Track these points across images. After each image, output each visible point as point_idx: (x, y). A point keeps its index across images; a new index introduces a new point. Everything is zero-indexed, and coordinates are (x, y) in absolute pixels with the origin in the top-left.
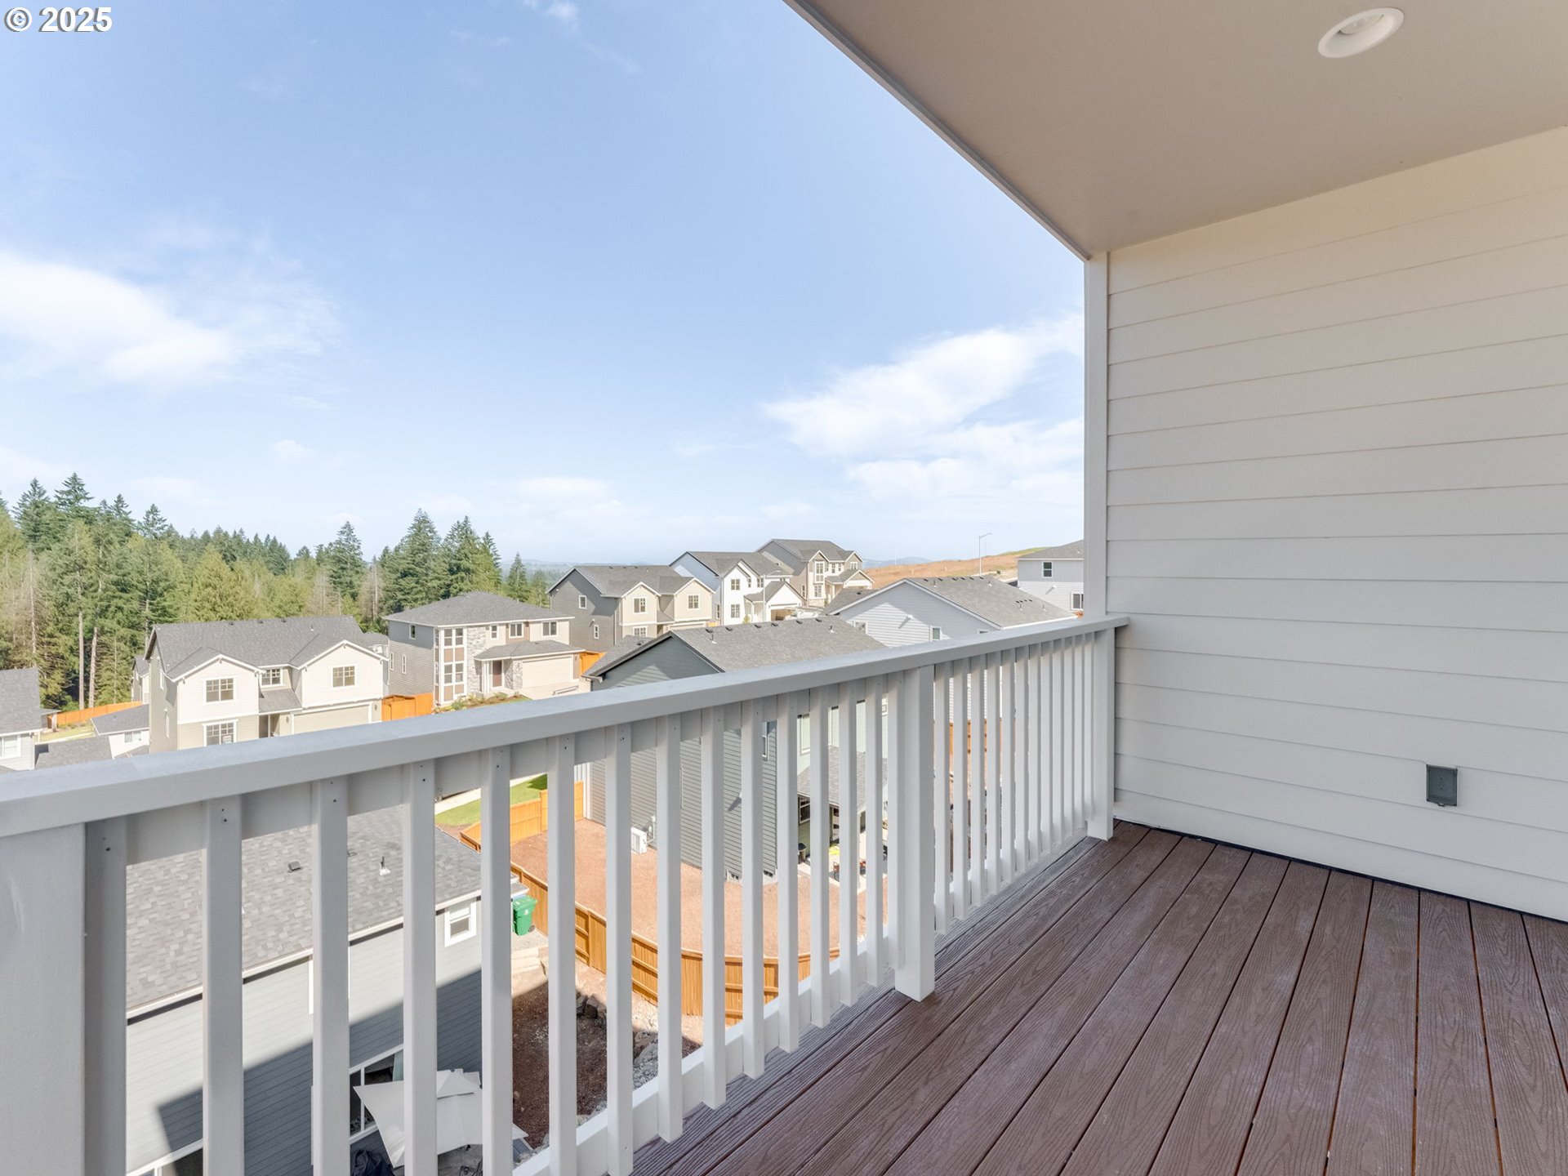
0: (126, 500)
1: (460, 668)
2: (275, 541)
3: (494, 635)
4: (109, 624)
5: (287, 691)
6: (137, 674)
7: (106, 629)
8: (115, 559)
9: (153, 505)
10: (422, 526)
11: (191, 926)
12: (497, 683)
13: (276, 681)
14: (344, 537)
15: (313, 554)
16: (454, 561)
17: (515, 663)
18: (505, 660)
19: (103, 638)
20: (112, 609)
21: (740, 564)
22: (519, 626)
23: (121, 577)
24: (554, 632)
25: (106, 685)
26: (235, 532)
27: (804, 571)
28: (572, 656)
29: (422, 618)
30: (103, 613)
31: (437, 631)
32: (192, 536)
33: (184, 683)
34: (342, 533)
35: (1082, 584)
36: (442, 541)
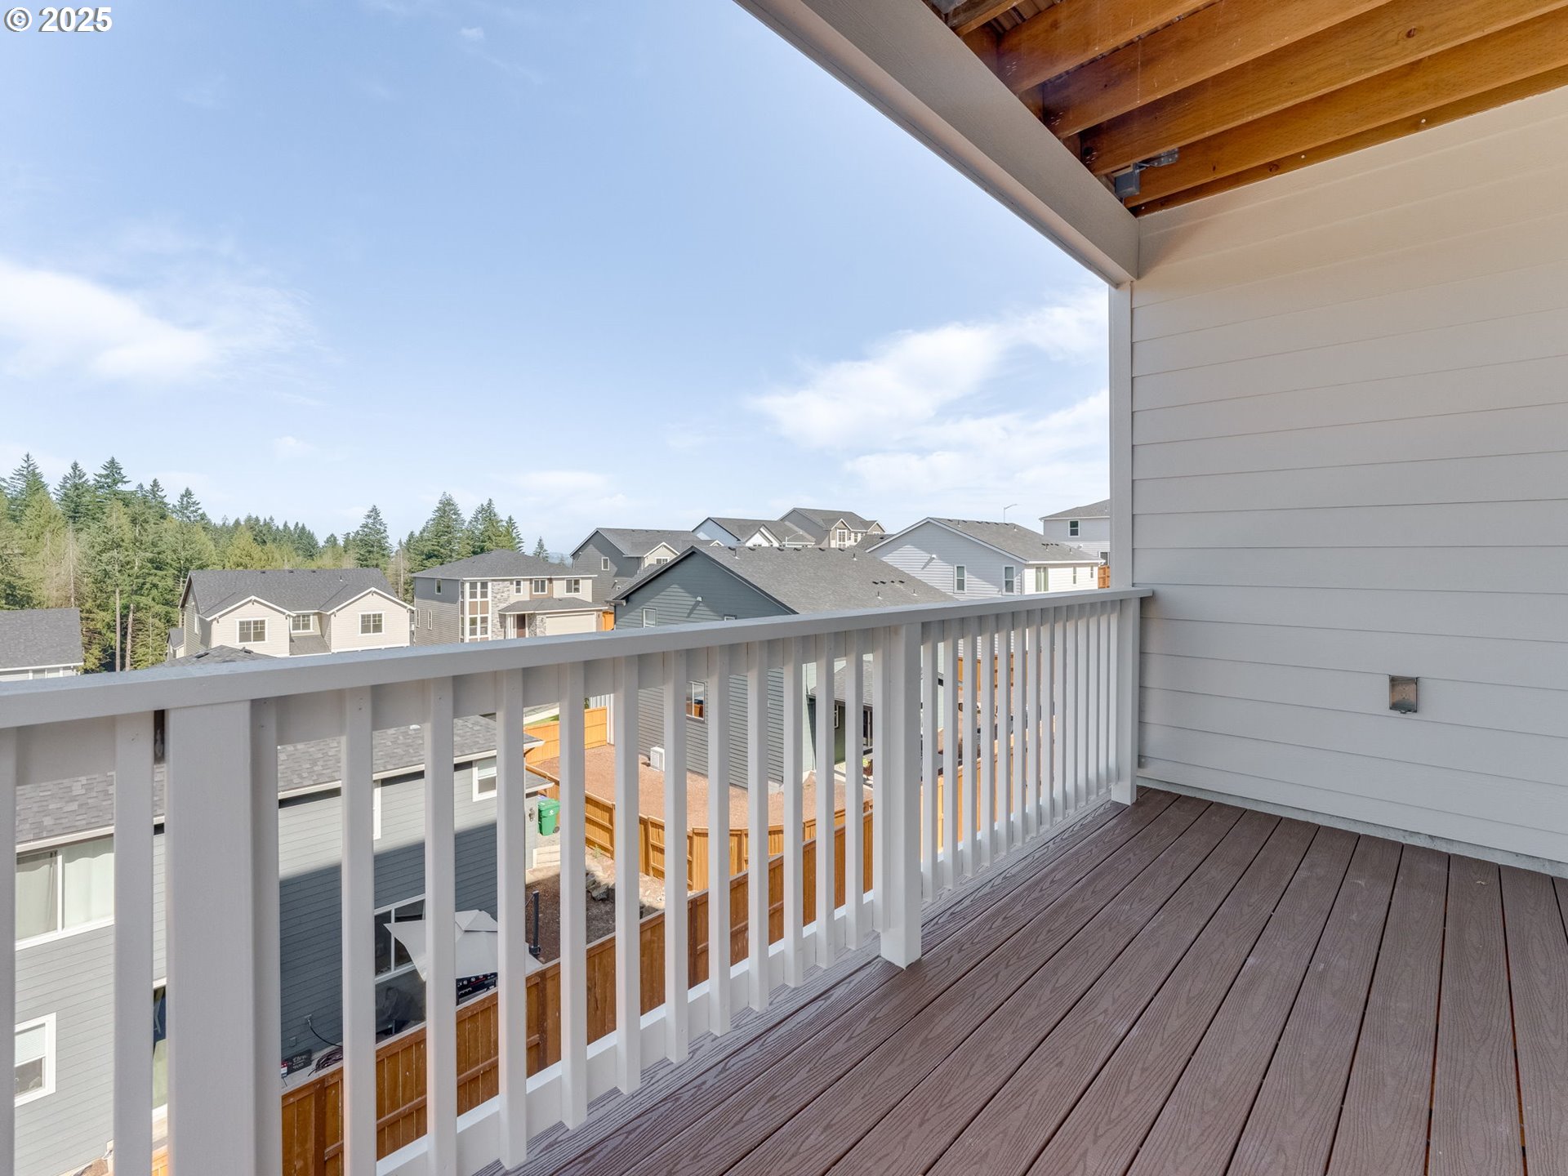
0: (161, 484)
1: (484, 620)
2: (303, 528)
3: (518, 591)
4: (144, 601)
5: (316, 637)
6: (171, 648)
7: (142, 605)
8: (151, 537)
9: (187, 489)
10: (447, 508)
12: (521, 635)
13: (306, 626)
14: (370, 521)
15: (341, 542)
16: (478, 544)
17: (539, 618)
18: (528, 614)
19: (139, 615)
20: (148, 586)
21: (762, 529)
22: (543, 582)
23: (157, 556)
24: (577, 590)
25: (140, 661)
26: (265, 520)
27: (827, 538)
28: (595, 613)
29: (447, 573)
30: (138, 591)
31: (463, 584)
32: (224, 524)
33: (218, 622)
34: (369, 517)
35: (1108, 543)
36: (466, 524)
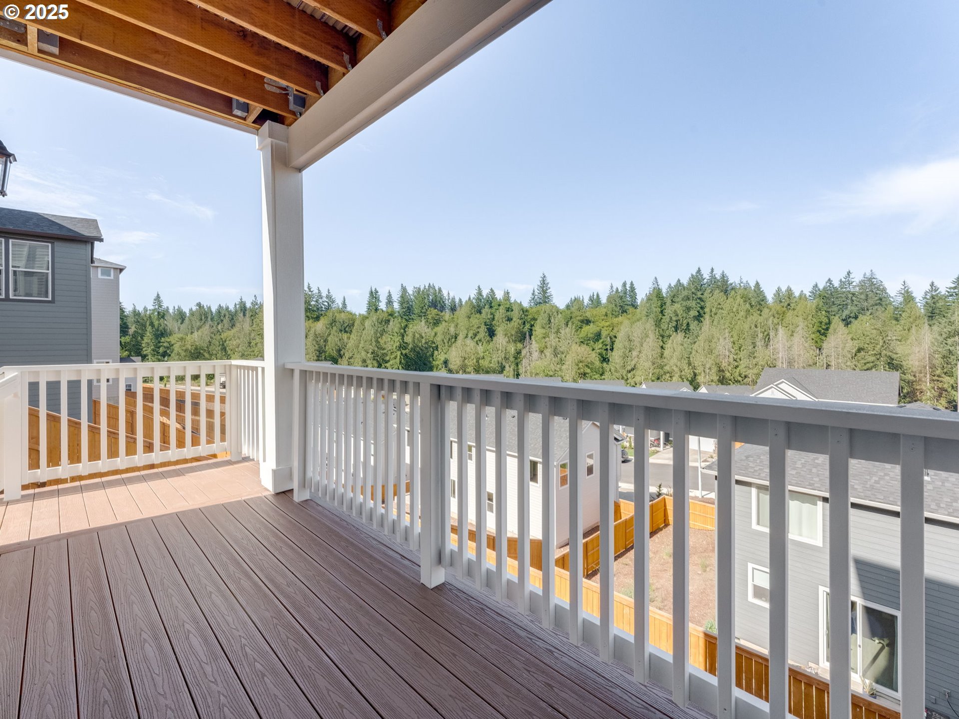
11: (890, 473)
